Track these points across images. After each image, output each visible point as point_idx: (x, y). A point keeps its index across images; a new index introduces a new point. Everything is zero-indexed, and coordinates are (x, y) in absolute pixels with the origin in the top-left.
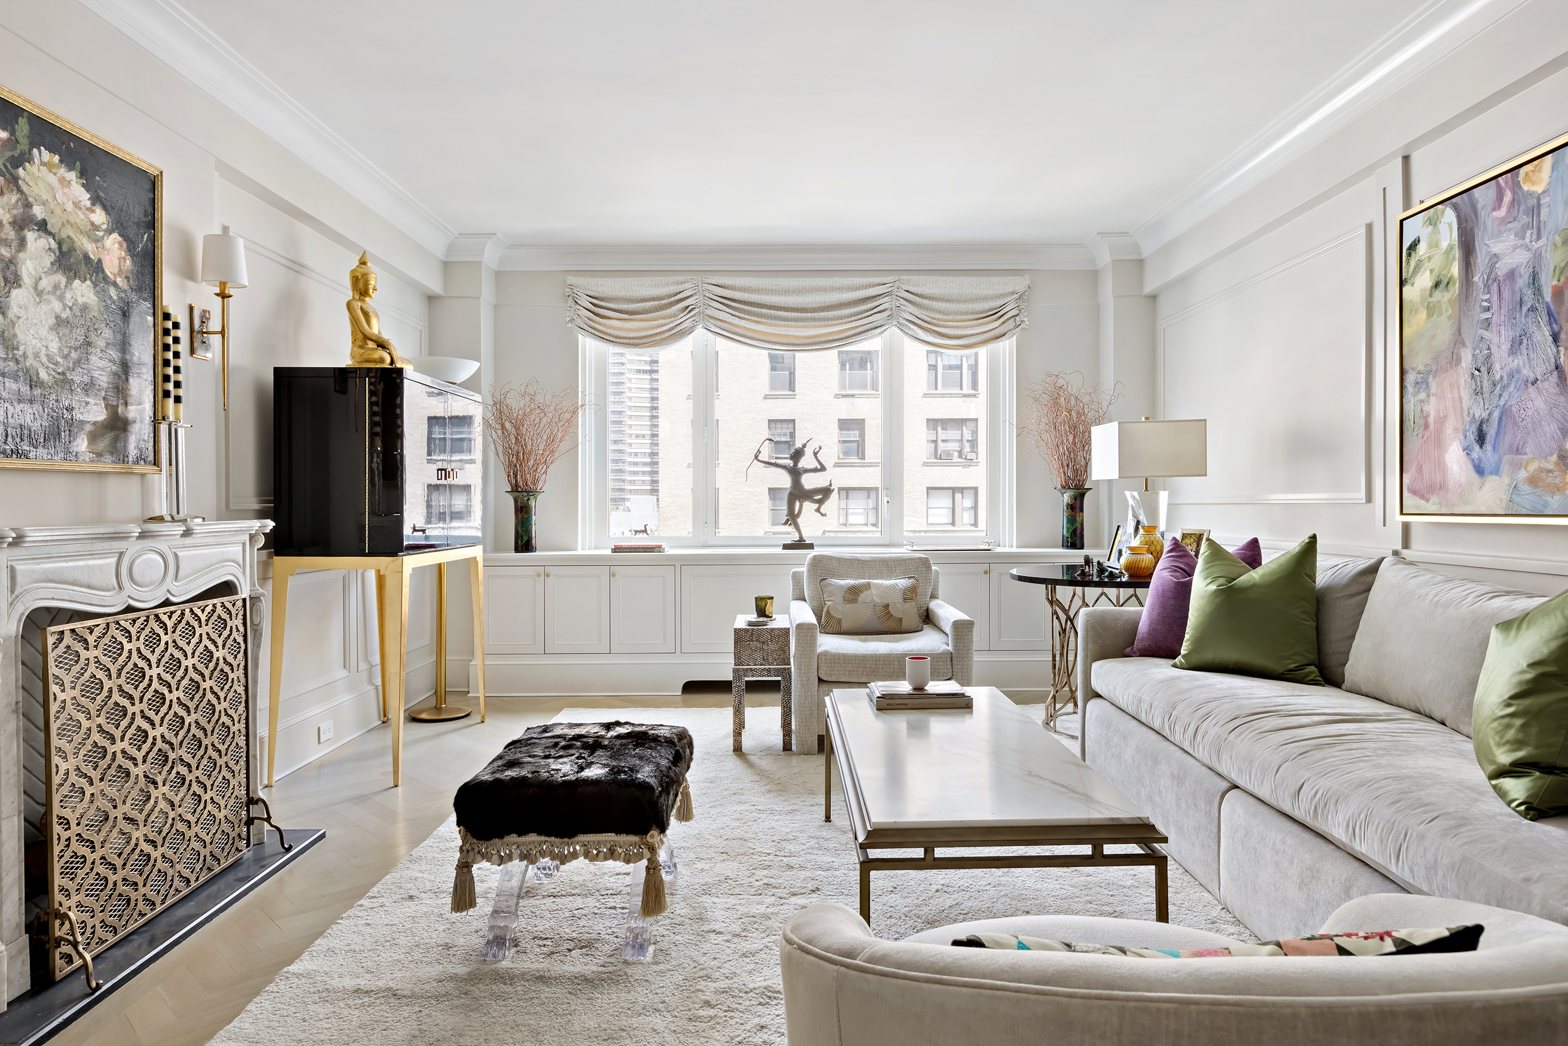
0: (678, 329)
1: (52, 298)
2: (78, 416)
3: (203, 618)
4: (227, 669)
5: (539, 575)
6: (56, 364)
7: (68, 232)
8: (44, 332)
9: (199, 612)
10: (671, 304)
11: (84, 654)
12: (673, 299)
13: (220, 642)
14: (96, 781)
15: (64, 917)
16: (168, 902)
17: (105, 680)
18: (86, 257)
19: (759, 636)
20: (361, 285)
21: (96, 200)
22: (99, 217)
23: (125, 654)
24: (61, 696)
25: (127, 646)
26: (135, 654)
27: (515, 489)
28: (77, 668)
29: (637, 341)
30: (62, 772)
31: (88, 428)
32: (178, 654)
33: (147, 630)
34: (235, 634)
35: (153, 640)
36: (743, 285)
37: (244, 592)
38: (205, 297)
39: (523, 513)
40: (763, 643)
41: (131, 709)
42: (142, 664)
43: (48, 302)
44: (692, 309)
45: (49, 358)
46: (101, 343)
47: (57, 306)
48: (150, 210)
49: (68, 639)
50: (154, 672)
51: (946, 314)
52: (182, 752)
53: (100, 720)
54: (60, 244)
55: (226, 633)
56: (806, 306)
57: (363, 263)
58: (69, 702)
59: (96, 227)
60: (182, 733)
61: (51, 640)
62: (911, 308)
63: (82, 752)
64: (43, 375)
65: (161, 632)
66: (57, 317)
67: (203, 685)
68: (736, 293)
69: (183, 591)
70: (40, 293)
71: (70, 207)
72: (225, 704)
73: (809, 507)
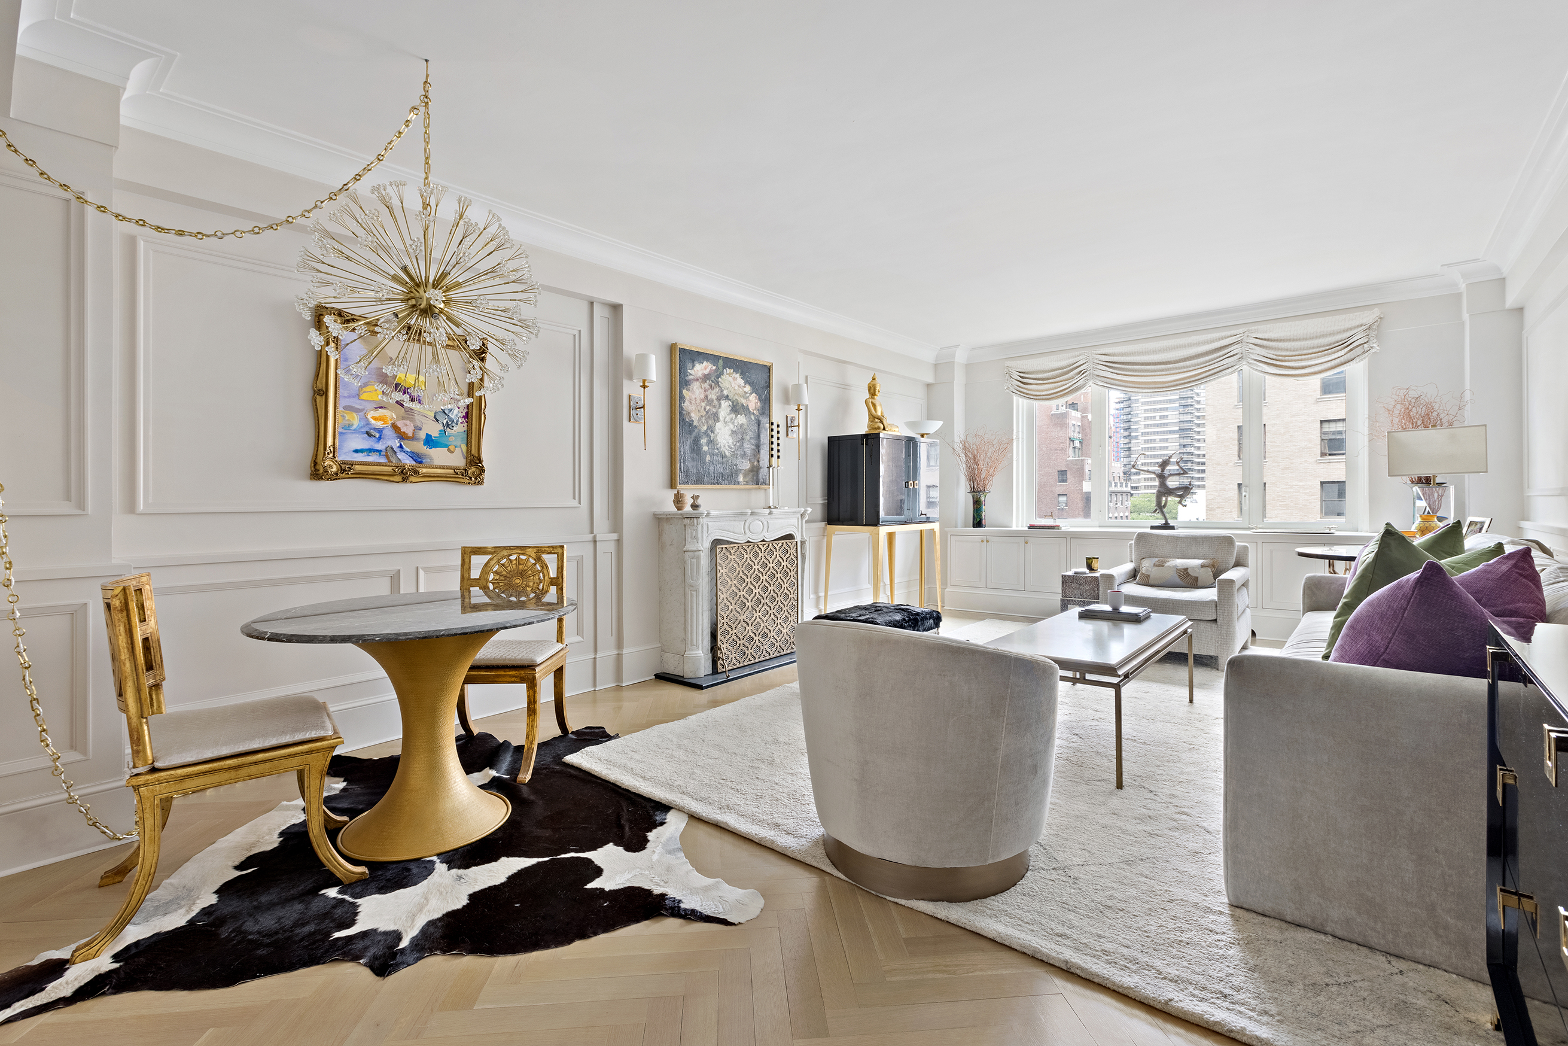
0: (1075, 386)
1: (730, 424)
2: (739, 467)
3: (777, 548)
4: (788, 570)
5: (982, 541)
6: (731, 448)
7: (736, 397)
8: (727, 437)
9: (776, 546)
10: (1072, 370)
11: (730, 557)
12: (1071, 367)
13: (785, 559)
14: (733, 605)
15: (721, 650)
16: (761, 659)
17: (737, 567)
18: (743, 405)
19: (1078, 580)
20: (872, 391)
21: (747, 382)
22: (748, 388)
23: (745, 558)
24: (722, 571)
25: (746, 556)
26: (748, 559)
27: (973, 491)
28: (727, 561)
29: (1048, 397)
30: (721, 598)
31: (743, 471)
32: (766, 561)
33: (754, 551)
34: (792, 556)
35: (756, 555)
36: (1119, 351)
37: (798, 539)
38: (792, 411)
39: (977, 504)
40: (1080, 585)
41: (746, 580)
42: (751, 563)
43: (729, 425)
44: (1085, 372)
45: (729, 447)
46: (748, 438)
47: (732, 426)
48: (768, 380)
49: (724, 551)
50: (756, 567)
51: (1294, 351)
52: (767, 601)
53: (735, 582)
54: (733, 403)
55: (788, 555)
56: (1169, 360)
57: (874, 379)
58: (724, 573)
59: (746, 393)
60: (767, 593)
61: (718, 551)
62: (1258, 350)
63: (729, 593)
64: (727, 453)
65: (759, 552)
66: (732, 431)
67: (777, 575)
68: (1115, 357)
69: (770, 536)
70: (726, 423)
71: (737, 388)
72: (787, 585)
73: (1172, 500)
